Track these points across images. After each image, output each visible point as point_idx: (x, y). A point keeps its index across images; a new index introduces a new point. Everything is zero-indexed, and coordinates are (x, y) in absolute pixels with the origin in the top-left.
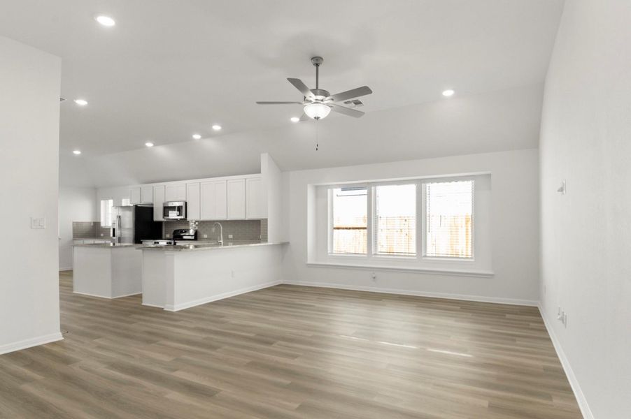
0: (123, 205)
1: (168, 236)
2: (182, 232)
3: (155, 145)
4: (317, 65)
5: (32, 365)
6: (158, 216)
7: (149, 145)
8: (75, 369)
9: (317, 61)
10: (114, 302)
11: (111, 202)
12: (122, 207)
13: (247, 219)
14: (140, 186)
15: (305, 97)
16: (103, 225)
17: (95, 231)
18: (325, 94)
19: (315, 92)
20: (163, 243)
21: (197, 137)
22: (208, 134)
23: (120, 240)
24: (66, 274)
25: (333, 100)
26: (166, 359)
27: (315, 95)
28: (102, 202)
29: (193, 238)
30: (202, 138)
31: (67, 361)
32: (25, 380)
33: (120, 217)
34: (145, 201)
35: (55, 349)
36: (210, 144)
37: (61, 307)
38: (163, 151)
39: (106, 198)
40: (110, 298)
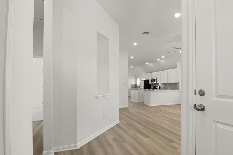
0: (142, 79)
1: (152, 88)
2: (156, 86)
3: (149, 63)
5: (124, 110)
6: (150, 82)
7: (147, 63)
8: (130, 111)
10: (138, 103)
11: (139, 79)
12: (141, 80)
13: (168, 83)
14: (146, 74)
16: (137, 85)
17: (135, 87)
20: (151, 89)
21: (158, 60)
22: (161, 59)
23: (141, 89)
24: (129, 97)
26: (146, 112)
28: (137, 79)
29: (158, 88)
30: (160, 60)
31: (129, 110)
32: (123, 111)
33: (141, 83)
34: (147, 78)
35: (127, 108)
36: (162, 61)
37: (128, 101)
38: (150, 64)
39: (138, 78)
40: (137, 102)
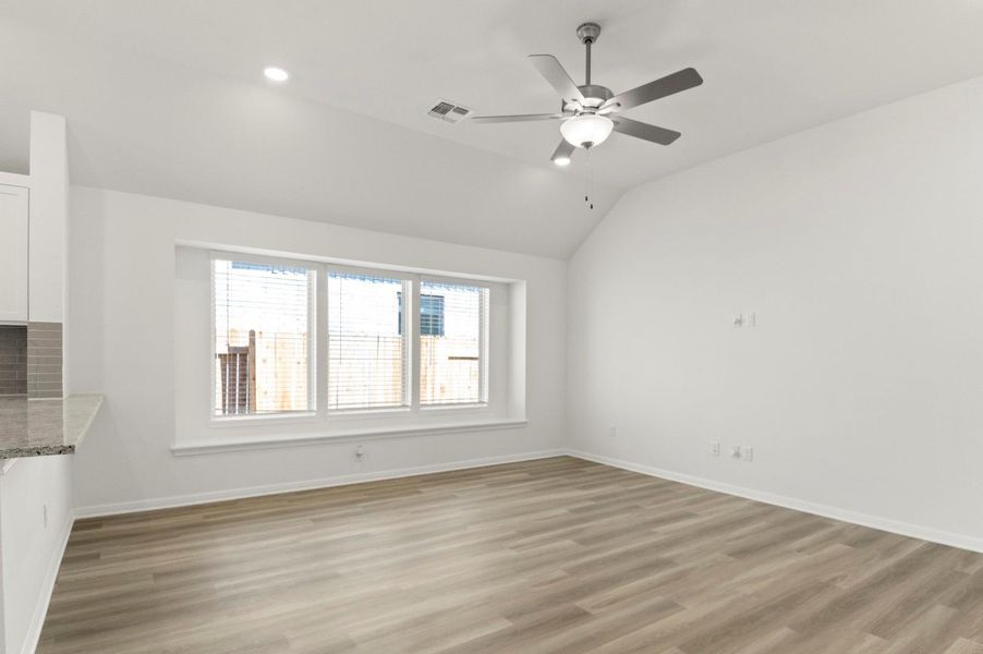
4: (588, 41)
9: (590, 34)
15: (564, 103)
18: (604, 93)
19: (586, 90)
25: (619, 105)
27: (585, 96)
